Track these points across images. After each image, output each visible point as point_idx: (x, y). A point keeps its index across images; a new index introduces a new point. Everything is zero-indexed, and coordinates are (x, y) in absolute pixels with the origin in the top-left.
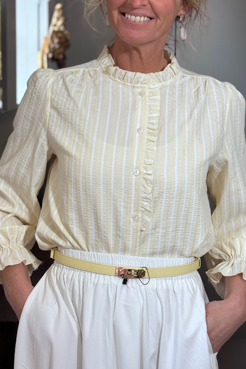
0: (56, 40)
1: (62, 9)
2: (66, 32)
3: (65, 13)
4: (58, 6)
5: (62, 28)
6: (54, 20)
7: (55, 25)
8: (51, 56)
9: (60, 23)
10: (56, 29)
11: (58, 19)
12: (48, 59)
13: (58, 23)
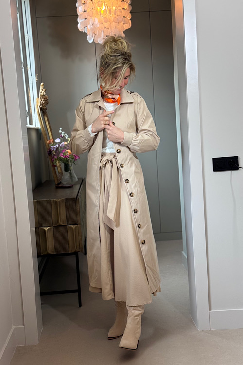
0: (43, 100)
1: (44, 85)
2: (46, 96)
3: (45, 87)
4: (42, 84)
5: (45, 94)
6: (41, 91)
7: (41, 93)
8: (41, 106)
9: (43, 91)
10: (42, 94)
11: (42, 90)
12: (40, 108)
13: (42, 92)
